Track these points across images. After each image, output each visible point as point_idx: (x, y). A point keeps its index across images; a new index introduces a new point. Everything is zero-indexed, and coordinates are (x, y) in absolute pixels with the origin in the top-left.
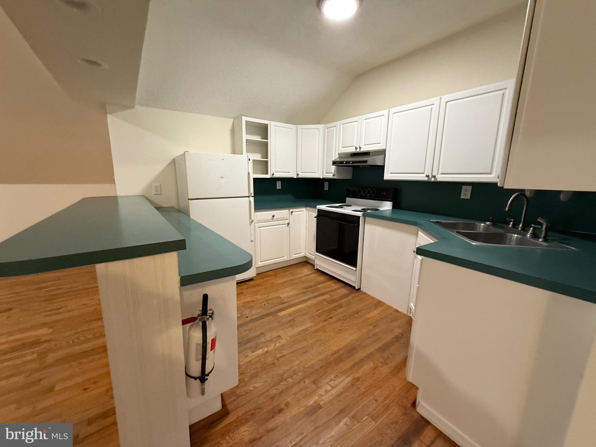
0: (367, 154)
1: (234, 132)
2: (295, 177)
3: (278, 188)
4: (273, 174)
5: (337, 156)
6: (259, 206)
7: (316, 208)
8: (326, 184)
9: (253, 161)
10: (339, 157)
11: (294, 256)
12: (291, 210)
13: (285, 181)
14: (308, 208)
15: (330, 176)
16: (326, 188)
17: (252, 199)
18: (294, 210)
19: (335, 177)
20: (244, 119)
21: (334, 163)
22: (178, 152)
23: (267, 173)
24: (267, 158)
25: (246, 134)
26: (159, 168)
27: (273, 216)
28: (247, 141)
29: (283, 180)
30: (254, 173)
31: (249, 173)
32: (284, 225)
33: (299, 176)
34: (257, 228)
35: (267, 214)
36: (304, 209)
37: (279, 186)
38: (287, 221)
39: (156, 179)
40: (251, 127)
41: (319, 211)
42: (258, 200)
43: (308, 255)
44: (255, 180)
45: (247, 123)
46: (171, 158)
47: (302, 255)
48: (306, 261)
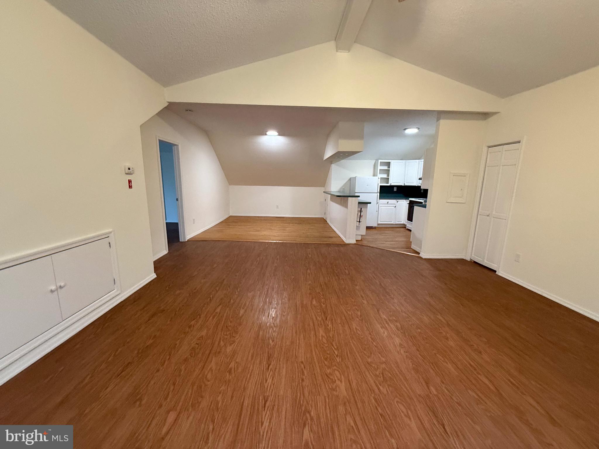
1: (375, 166)
2: (403, 185)
3: (394, 190)
4: (391, 184)
6: (381, 197)
7: (409, 199)
9: (381, 178)
11: (397, 222)
12: (397, 200)
15: (420, 185)
17: (379, 194)
18: (399, 200)
21: (419, 179)
22: (353, 175)
23: (388, 184)
24: (389, 177)
25: (380, 166)
26: (344, 182)
27: (388, 202)
28: (380, 169)
30: (380, 183)
31: (378, 184)
32: (393, 207)
33: (405, 185)
34: (379, 206)
35: (385, 201)
36: (405, 201)
37: (395, 189)
38: (395, 205)
39: (343, 186)
40: (382, 164)
41: (410, 201)
42: (381, 195)
43: (405, 223)
44: (381, 186)
45: (381, 162)
46: (349, 178)
47: (402, 223)
48: (404, 226)
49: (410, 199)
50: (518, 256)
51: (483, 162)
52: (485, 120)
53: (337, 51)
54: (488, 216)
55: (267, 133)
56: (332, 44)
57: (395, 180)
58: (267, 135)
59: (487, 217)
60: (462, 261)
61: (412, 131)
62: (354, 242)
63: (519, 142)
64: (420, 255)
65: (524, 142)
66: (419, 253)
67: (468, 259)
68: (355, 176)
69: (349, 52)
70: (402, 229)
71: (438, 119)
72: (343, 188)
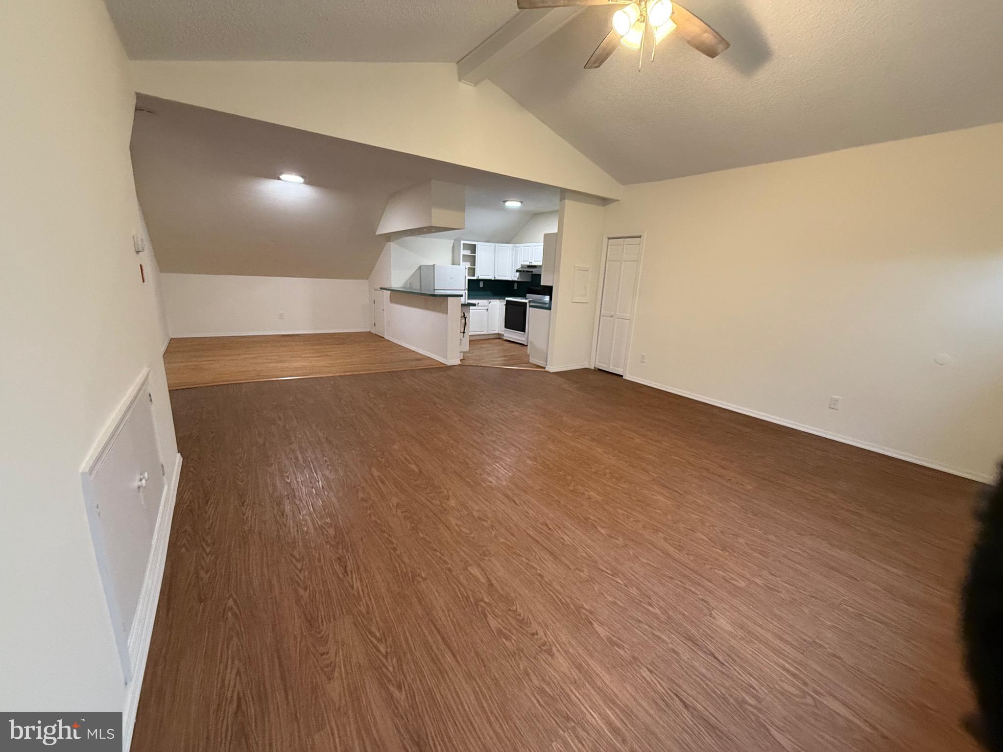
0: (535, 267)
1: (455, 250)
2: (493, 279)
4: (478, 277)
5: (520, 266)
7: (505, 299)
8: (516, 285)
9: (468, 268)
10: (522, 267)
11: (490, 332)
12: (489, 301)
13: (486, 281)
14: (501, 300)
15: (516, 279)
16: (516, 288)
17: (467, 292)
18: (491, 301)
19: (519, 280)
20: (462, 242)
21: (517, 271)
23: (474, 276)
24: (474, 265)
25: (463, 251)
26: (411, 272)
27: (478, 303)
28: (463, 255)
29: (485, 281)
30: (469, 275)
31: (465, 277)
32: (485, 311)
33: (496, 278)
36: (498, 301)
37: (481, 285)
38: (487, 308)
39: (410, 279)
40: (466, 246)
41: (507, 301)
42: (470, 292)
43: (500, 332)
44: (469, 280)
45: (463, 244)
46: (418, 266)
47: (496, 332)
48: (498, 337)
49: (507, 299)
50: (643, 357)
51: (604, 255)
52: (604, 206)
53: (460, 80)
54: (611, 316)
55: (282, 177)
56: (453, 67)
57: (484, 272)
58: (281, 180)
59: (610, 318)
60: (586, 370)
61: (513, 204)
62: (458, 362)
63: (640, 237)
64: (546, 369)
65: (645, 237)
66: (544, 368)
67: (592, 367)
68: (432, 264)
69: (475, 86)
70: (497, 341)
71: (562, 199)
72: (410, 283)
